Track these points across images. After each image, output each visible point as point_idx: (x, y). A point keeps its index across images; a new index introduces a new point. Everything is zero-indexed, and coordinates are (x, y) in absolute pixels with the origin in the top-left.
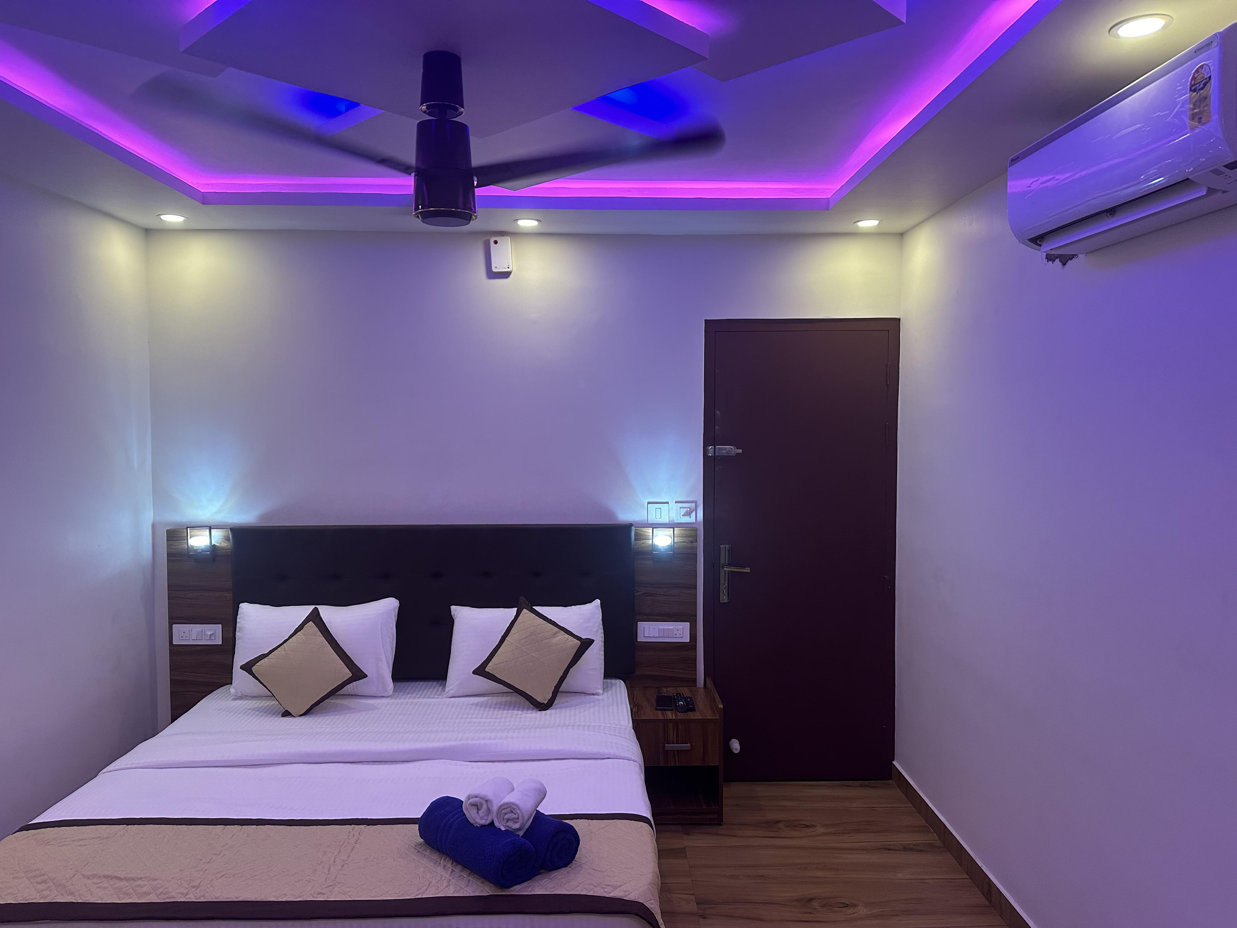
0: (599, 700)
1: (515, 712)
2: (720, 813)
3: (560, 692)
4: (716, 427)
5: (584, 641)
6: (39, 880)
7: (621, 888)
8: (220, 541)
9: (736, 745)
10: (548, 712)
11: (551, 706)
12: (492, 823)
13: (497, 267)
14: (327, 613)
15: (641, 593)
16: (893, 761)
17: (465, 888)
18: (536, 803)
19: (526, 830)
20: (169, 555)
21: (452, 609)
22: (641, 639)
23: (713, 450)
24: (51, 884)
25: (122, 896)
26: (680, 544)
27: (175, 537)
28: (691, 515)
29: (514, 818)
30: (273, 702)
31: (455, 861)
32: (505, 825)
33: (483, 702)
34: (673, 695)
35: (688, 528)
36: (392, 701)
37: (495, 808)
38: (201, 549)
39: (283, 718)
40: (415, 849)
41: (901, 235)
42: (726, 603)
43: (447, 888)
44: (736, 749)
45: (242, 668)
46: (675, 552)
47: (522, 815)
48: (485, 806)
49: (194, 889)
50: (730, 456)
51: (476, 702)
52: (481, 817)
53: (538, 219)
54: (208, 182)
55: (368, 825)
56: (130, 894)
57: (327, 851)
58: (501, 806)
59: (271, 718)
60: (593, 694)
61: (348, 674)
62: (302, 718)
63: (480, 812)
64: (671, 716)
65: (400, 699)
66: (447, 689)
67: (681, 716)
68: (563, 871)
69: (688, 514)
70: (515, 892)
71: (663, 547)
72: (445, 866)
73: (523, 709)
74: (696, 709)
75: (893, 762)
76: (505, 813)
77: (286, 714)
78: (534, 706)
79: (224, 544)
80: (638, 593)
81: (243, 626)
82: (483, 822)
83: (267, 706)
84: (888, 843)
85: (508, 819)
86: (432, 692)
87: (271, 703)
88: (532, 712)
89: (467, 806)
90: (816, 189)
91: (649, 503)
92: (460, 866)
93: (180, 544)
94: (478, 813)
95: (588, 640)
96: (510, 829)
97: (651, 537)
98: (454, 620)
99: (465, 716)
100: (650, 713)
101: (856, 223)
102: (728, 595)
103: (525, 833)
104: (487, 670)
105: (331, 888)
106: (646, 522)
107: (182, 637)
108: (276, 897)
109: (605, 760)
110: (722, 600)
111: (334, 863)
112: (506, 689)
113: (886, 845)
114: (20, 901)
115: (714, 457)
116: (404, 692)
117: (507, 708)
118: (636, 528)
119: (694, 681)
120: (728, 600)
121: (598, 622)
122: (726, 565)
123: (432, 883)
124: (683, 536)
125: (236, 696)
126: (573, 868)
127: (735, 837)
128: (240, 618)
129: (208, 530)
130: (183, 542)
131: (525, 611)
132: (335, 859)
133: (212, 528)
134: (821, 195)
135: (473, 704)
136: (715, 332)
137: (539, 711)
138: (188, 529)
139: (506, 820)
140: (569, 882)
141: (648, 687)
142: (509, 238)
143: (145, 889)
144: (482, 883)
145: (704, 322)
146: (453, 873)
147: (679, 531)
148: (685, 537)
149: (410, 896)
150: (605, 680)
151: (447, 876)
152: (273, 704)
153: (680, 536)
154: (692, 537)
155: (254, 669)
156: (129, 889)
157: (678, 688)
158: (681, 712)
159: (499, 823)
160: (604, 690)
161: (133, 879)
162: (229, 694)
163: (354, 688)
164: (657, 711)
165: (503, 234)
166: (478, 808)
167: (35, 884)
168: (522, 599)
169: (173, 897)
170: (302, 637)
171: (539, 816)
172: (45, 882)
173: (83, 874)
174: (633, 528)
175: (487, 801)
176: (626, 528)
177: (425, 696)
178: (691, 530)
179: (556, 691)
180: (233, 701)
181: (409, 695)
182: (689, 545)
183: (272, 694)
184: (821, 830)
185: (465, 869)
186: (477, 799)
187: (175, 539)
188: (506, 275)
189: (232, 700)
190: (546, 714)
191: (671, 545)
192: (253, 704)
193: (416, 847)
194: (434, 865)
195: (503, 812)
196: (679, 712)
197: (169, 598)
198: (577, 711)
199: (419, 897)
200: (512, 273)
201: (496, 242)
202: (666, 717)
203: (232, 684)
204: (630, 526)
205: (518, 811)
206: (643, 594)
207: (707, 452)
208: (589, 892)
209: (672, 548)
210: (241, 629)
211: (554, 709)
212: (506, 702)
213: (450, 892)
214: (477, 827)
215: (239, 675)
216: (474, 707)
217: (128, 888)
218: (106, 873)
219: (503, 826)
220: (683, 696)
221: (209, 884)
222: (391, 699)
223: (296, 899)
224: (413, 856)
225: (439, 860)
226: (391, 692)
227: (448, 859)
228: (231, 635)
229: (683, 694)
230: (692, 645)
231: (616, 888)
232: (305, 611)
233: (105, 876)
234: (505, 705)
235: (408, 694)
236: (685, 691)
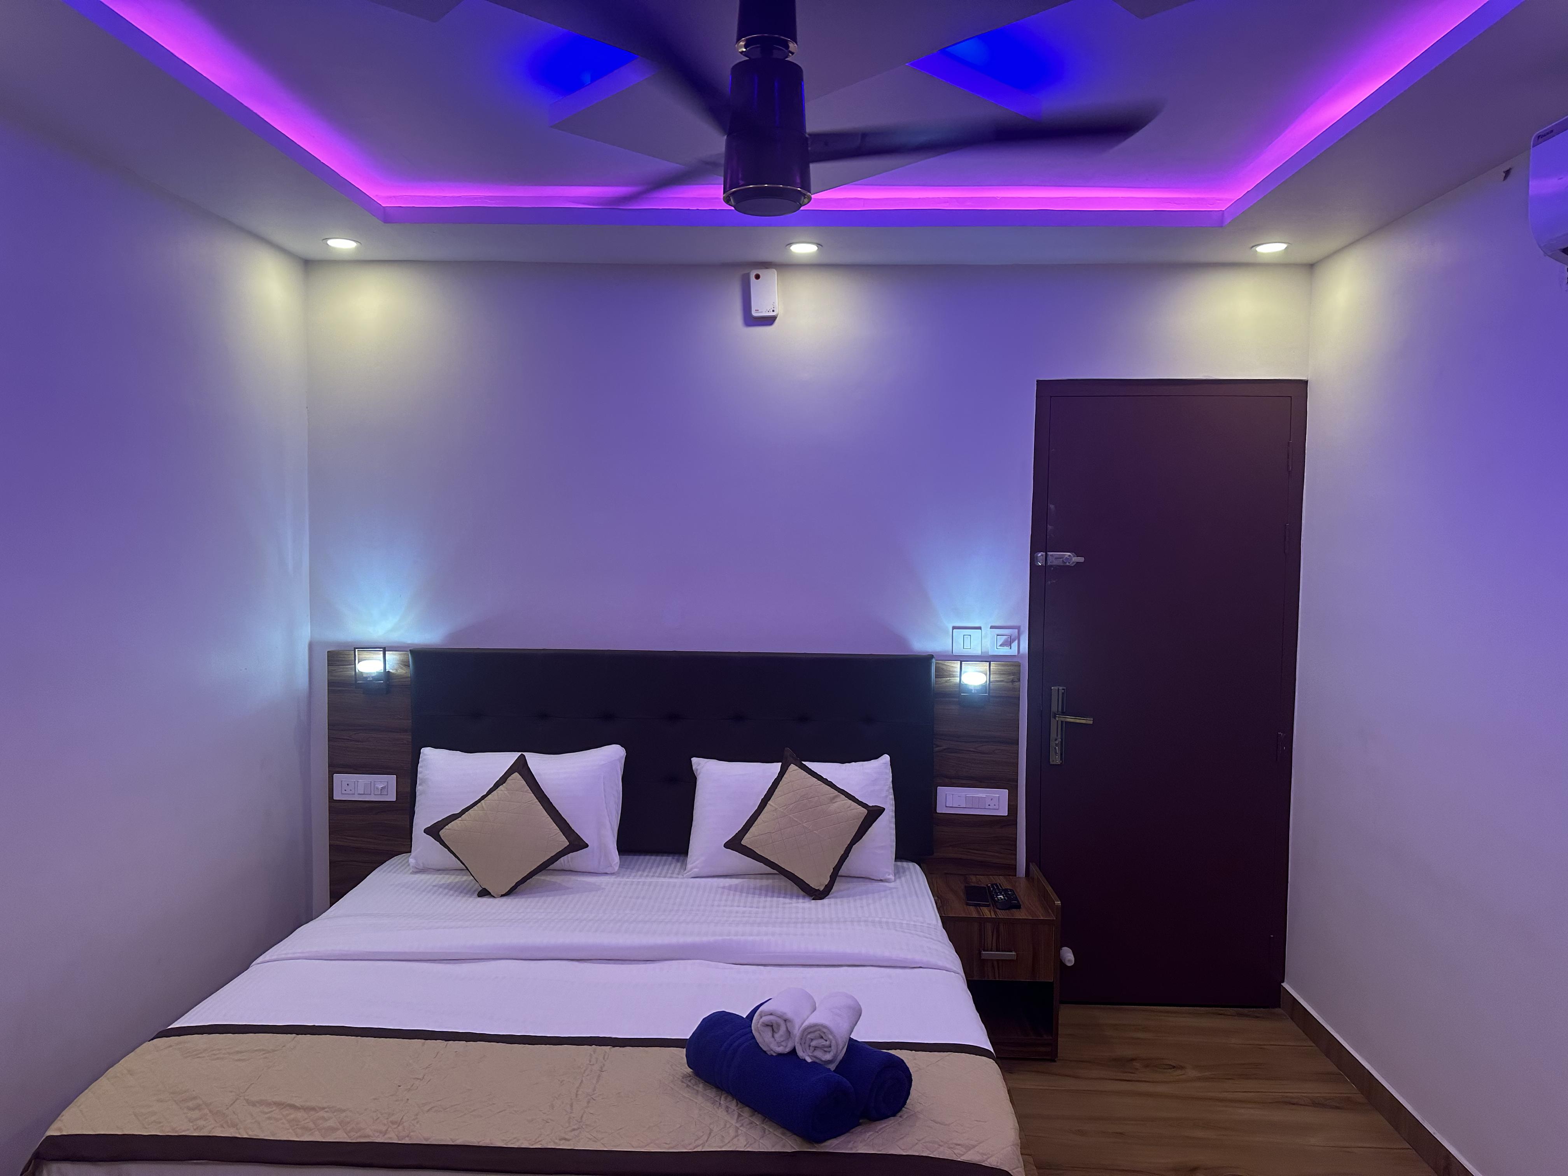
0: (891, 889)
1: (781, 900)
2: (1054, 1045)
3: (839, 876)
4: (1048, 526)
5: (871, 809)
6: (190, 1104)
7: (976, 1149)
8: (396, 667)
9: (1068, 956)
10: (826, 901)
11: (828, 894)
12: (794, 1051)
13: (758, 310)
14: (536, 762)
15: (941, 748)
16: (1283, 982)
17: (760, 1139)
18: (851, 1027)
19: (838, 1063)
20: (331, 684)
21: (693, 763)
22: (941, 809)
23: (1044, 556)
24: (206, 1111)
25: (299, 1131)
26: (998, 683)
27: (338, 661)
28: (1012, 645)
29: (824, 1046)
30: (465, 878)
31: (741, 1102)
32: (810, 1054)
33: (736, 885)
34: (987, 885)
35: (1006, 663)
36: (619, 879)
37: (797, 1032)
38: (372, 677)
39: (479, 898)
40: (682, 1082)
41: (1311, 267)
42: (1058, 765)
43: (736, 1140)
44: (1069, 961)
45: (428, 831)
46: (991, 695)
47: (836, 1042)
48: (783, 1029)
49: (395, 1126)
50: (1068, 566)
51: (727, 885)
52: (777, 1043)
53: (820, 243)
54: (392, 194)
55: (614, 1047)
56: (311, 1130)
57: (564, 1080)
58: (805, 1029)
59: (464, 899)
60: (881, 880)
61: (564, 842)
62: (504, 899)
63: (776, 1036)
64: (989, 914)
65: (628, 877)
66: (689, 866)
67: (1002, 914)
68: (892, 1121)
69: (1008, 643)
70: (830, 1149)
71: (975, 686)
72: (727, 1107)
73: (791, 897)
74: (1022, 906)
75: (1282, 984)
76: (812, 1038)
77: (484, 893)
78: (805, 893)
79: (402, 671)
80: (939, 748)
81: (426, 777)
82: (780, 1050)
83: (457, 883)
84: (1291, 1094)
85: (816, 1047)
86: (668, 870)
87: (461, 878)
88: (804, 901)
89: (759, 1026)
90: (1203, 199)
91: (954, 628)
92: (747, 1108)
93: (345, 669)
94: (773, 1036)
95: (876, 808)
96: (817, 1061)
97: (959, 674)
98: (696, 778)
99: (716, 903)
100: (960, 909)
101: (1255, 247)
102: (1061, 754)
103: (837, 1067)
104: (743, 842)
105: (576, 1133)
106: (951, 653)
107: (345, 790)
108: (505, 1142)
109: (916, 970)
110: (1053, 761)
111: (576, 1097)
112: (769, 870)
113: (1287, 1097)
114: (168, 1132)
115: (1045, 567)
116: (632, 869)
117: (770, 894)
118: (938, 661)
119: (1013, 868)
120: (1061, 761)
121: (887, 786)
122: (1059, 713)
123: (713, 1130)
124: (1002, 672)
125: (417, 868)
126: (905, 1117)
127: (1076, 1078)
128: (421, 767)
129: (382, 652)
130: (350, 668)
131: (793, 767)
132: (577, 1091)
133: (386, 650)
134: (1210, 208)
135: (724, 888)
136: (1051, 397)
137: (813, 899)
138: (357, 650)
139: (813, 1049)
140: (903, 1138)
141: (951, 874)
142: (776, 271)
143: (330, 1123)
144: (783, 1134)
145: (1036, 383)
146: (740, 1118)
147: (995, 666)
148: (1004, 674)
149: (686, 1149)
150: (899, 863)
151: (733, 1122)
152: (466, 880)
153: (997, 672)
154: (1013, 674)
155: (442, 833)
156: (309, 1122)
157: (991, 877)
158: (1002, 910)
159: (804, 1052)
160: (895, 876)
161: (313, 1109)
162: (407, 864)
163: (568, 862)
164: (968, 906)
165: (767, 265)
166: (773, 1030)
167: (185, 1111)
168: (788, 751)
169: (369, 1136)
170: (506, 792)
171: (853, 1045)
172: (198, 1107)
173: (248, 1100)
174: (934, 660)
175: (785, 1021)
176: (924, 661)
177: (660, 874)
178: (1012, 665)
179: (835, 875)
180: (412, 875)
181: (640, 873)
182: (1010, 685)
183: (465, 866)
184: (1192, 1073)
185: (756, 1113)
186: (771, 1017)
187: (338, 663)
188: (769, 321)
189: (411, 873)
190: (823, 905)
191: (985, 685)
192: (438, 879)
193: (683, 1080)
194: (712, 1105)
195: (809, 1036)
196: (1000, 909)
197: (330, 739)
198: (864, 901)
199: (699, 1149)
200: (777, 319)
201: (757, 277)
202: (982, 915)
203: (410, 852)
204: (931, 657)
205: (831, 1037)
206: (945, 749)
207: (1036, 560)
208: (933, 1152)
209: (986, 688)
210: (424, 781)
211: (833, 897)
212: (767, 886)
213: (741, 1145)
214: (772, 1055)
215: (421, 840)
216: (726, 891)
217: (306, 1121)
218: (277, 1099)
219: (809, 1056)
220: (1001, 887)
221: (414, 1119)
222: (618, 876)
223: (532, 1145)
224: (681, 1092)
225: (717, 1099)
226: (617, 868)
227: (730, 1098)
228: (408, 789)
229: (1000, 884)
230: (1011, 819)
231: (969, 1148)
232: (509, 759)
233: (275, 1103)
234: (767, 891)
235: (638, 870)
236: (1001, 881)
